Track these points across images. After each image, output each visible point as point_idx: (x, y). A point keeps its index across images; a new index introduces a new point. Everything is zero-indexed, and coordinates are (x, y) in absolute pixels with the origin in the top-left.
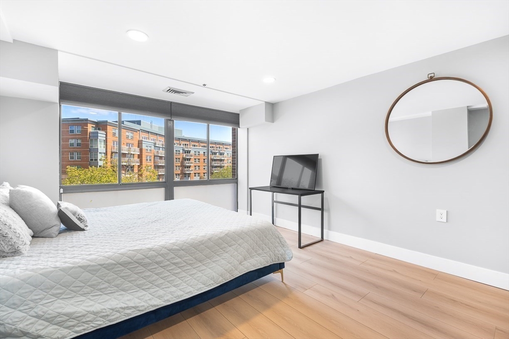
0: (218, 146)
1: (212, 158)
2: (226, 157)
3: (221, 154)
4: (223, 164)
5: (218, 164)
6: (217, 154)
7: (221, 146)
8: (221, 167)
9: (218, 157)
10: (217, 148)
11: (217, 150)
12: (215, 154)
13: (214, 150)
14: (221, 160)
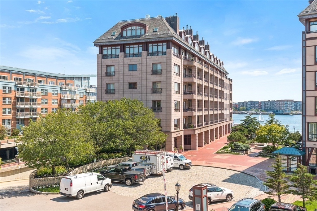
0: (27, 78)
1: (17, 95)
2: (39, 95)
3: (32, 90)
4: (35, 105)
5: (27, 105)
6: (26, 90)
7: (31, 78)
8: (31, 110)
9: (27, 94)
10: (25, 80)
11: (25, 84)
12: (22, 89)
13: (20, 83)
14: (31, 100)
